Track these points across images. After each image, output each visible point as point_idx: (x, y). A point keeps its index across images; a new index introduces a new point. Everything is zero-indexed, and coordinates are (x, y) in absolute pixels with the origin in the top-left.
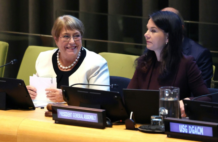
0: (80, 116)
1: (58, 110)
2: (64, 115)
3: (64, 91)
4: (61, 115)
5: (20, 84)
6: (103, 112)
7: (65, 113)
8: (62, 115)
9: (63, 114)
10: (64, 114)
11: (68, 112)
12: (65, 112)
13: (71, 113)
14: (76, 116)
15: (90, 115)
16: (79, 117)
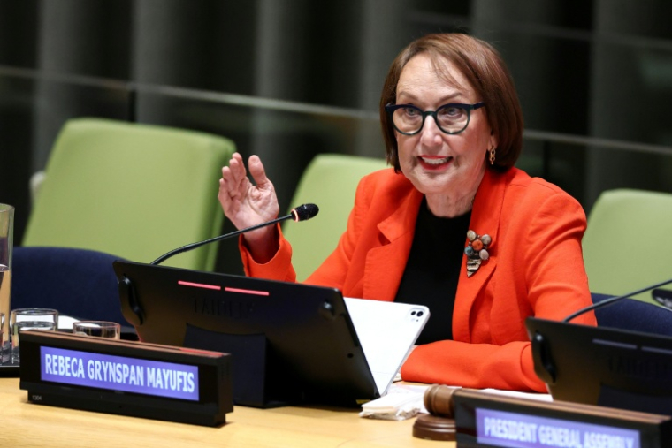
0: (567, 439)
1: (480, 411)
2: (502, 431)
3: (539, 338)
4: (490, 432)
5: (328, 306)
6: (663, 425)
7: (507, 427)
8: (494, 433)
9: (499, 428)
10: (505, 429)
11: (518, 421)
12: (508, 419)
13: (534, 427)
14: (550, 439)
15: (612, 434)
16: (563, 440)
